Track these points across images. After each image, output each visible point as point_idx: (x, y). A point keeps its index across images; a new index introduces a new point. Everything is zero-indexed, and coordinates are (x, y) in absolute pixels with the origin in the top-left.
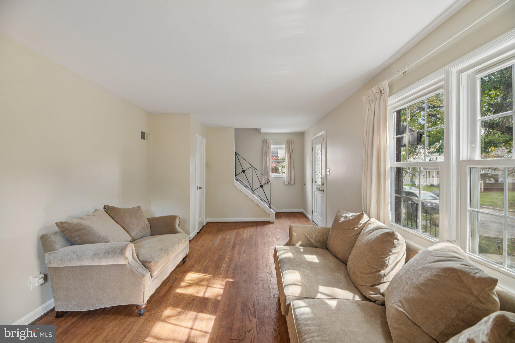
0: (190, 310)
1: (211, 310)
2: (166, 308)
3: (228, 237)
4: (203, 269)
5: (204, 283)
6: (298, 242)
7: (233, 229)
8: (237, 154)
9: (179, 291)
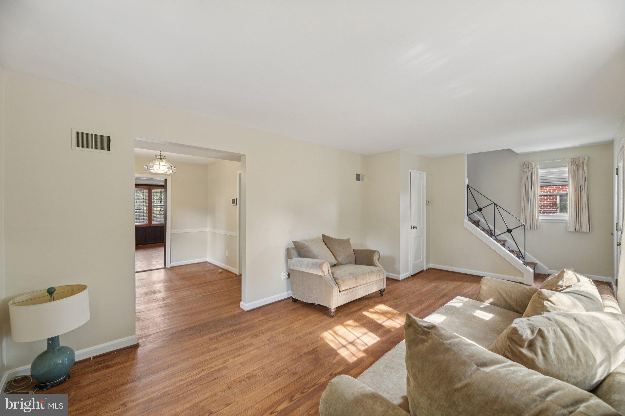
0: (365, 327)
1: (380, 334)
2: (349, 319)
3: (444, 287)
4: (395, 306)
5: (389, 315)
6: (488, 299)
7: (457, 281)
8: (469, 187)
9: (365, 313)
